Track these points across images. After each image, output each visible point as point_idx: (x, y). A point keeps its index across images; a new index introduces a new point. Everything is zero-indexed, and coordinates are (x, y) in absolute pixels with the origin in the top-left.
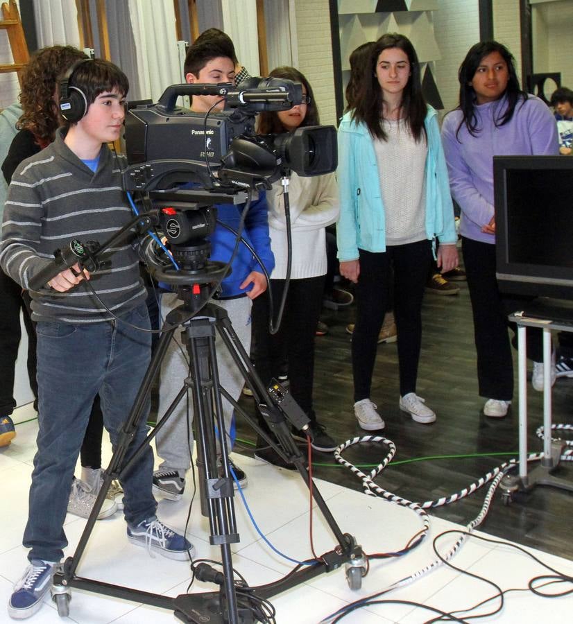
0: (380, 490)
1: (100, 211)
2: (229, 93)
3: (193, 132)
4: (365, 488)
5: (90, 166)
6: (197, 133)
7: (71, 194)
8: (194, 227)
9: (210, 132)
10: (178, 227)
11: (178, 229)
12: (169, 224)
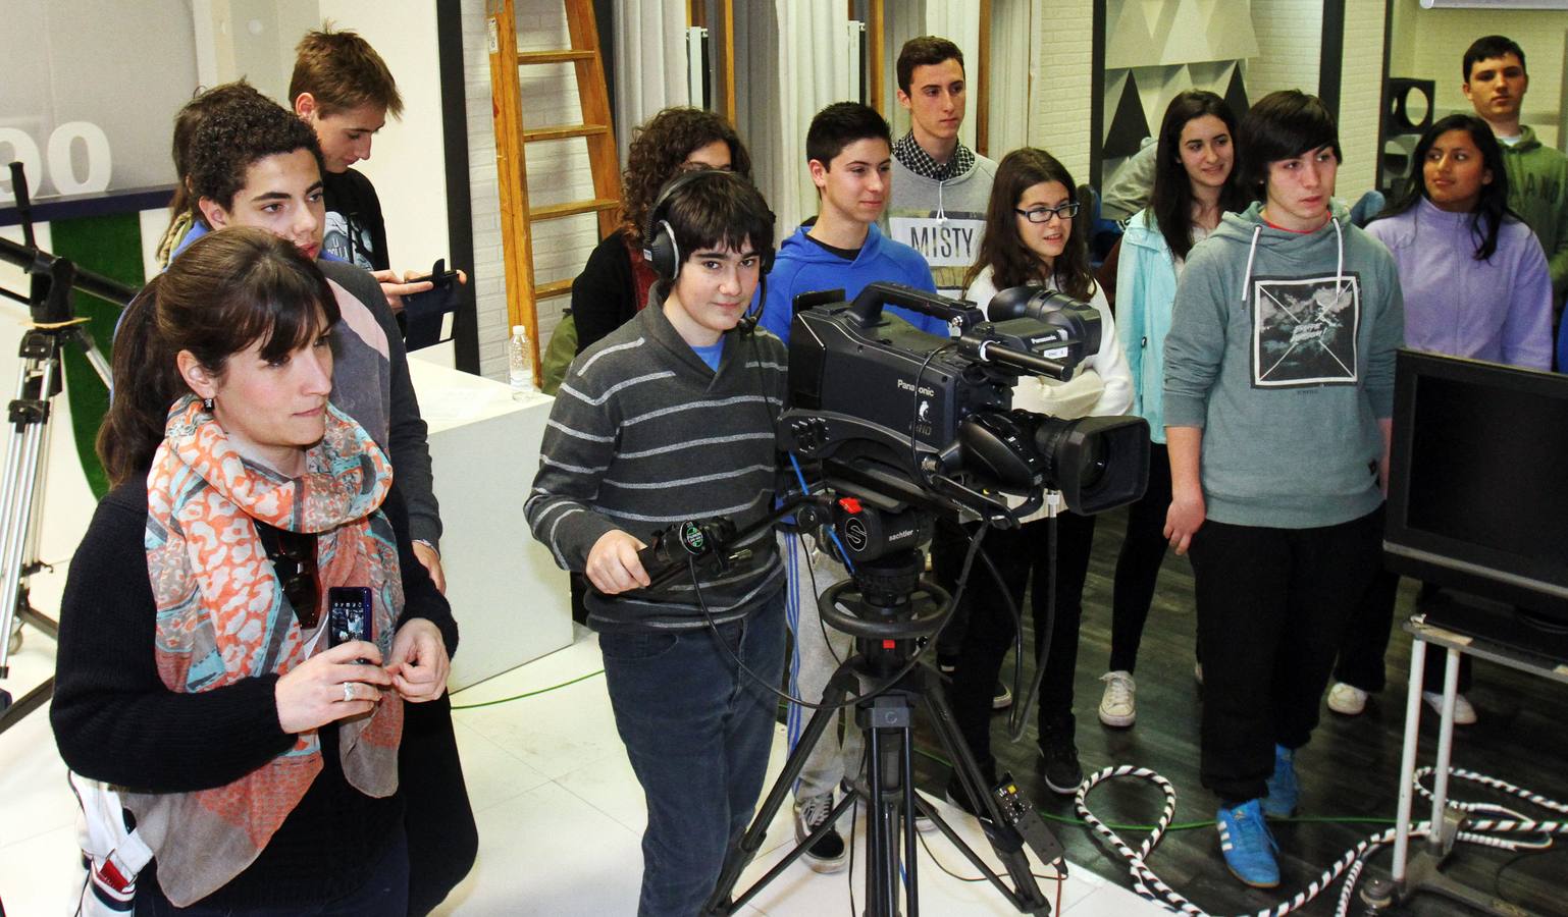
0: (1161, 886)
1: (722, 440)
2: (963, 338)
3: (900, 382)
4: (1134, 880)
5: (707, 358)
6: (906, 386)
7: (671, 410)
8: (893, 538)
9: (929, 392)
10: (864, 534)
11: (863, 538)
12: (849, 526)
